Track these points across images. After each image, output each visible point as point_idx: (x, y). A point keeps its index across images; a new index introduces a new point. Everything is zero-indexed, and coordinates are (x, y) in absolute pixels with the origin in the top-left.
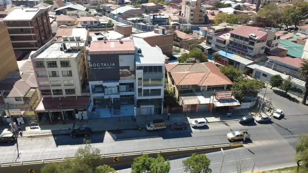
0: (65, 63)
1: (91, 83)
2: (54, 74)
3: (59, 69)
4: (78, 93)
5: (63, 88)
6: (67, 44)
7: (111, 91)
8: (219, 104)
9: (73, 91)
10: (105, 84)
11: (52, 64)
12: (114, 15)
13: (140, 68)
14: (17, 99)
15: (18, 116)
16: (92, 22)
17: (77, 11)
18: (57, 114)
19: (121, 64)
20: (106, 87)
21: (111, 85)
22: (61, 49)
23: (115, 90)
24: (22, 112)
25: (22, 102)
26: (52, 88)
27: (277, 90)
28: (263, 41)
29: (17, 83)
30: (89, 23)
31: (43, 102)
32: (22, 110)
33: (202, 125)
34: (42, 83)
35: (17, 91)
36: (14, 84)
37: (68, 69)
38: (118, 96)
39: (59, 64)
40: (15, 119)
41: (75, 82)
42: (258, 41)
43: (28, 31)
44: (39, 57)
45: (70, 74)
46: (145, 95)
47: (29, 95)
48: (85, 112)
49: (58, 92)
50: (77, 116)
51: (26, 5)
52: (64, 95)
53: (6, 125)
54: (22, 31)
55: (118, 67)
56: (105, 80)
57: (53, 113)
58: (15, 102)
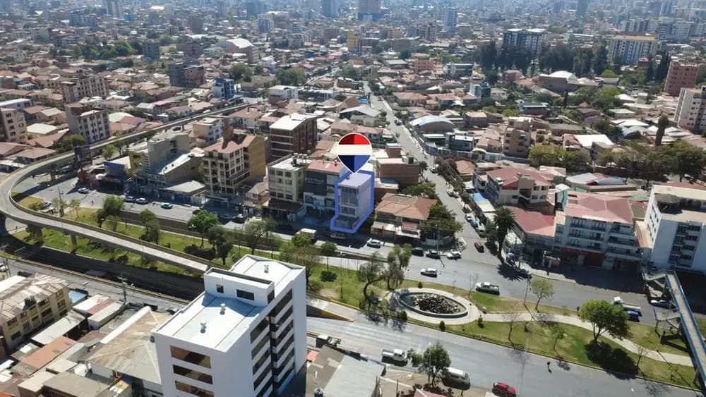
0: (288, 174)
1: (305, 193)
2: (280, 181)
3: (284, 178)
4: (294, 199)
5: (285, 194)
6: (298, 160)
7: (319, 203)
9: (290, 197)
10: (314, 196)
11: (280, 173)
12: (411, 127)
13: (340, 187)
14: (254, 195)
17: (363, 116)
18: (275, 212)
19: (328, 182)
20: (315, 199)
21: (320, 198)
22: (292, 163)
23: (322, 203)
24: (254, 205)
25: (257, 198)
26: (277, 192)
29: (258, 184)
31: (270, 202)
32: (254, 203)
33: (375, 244)
34: (272, 187)
35: (256, 190)
36: (255, 184)
37: (290, 179)
38: (323, 209)
39: (284, 174)
40: (248, 208)
41: (293, 189)
43: (287, 140)
44: (274, 166)
45: (291, 183)
46: (342, 212)
47: (262, 194)
49: (281, 196)
50: (288, 216)
52: (285, 199)
53: (241, 211)
54: (283, 140)
55: (325, 185)
56: (316, 193)
57: (274, 211)
58: (252, 198)
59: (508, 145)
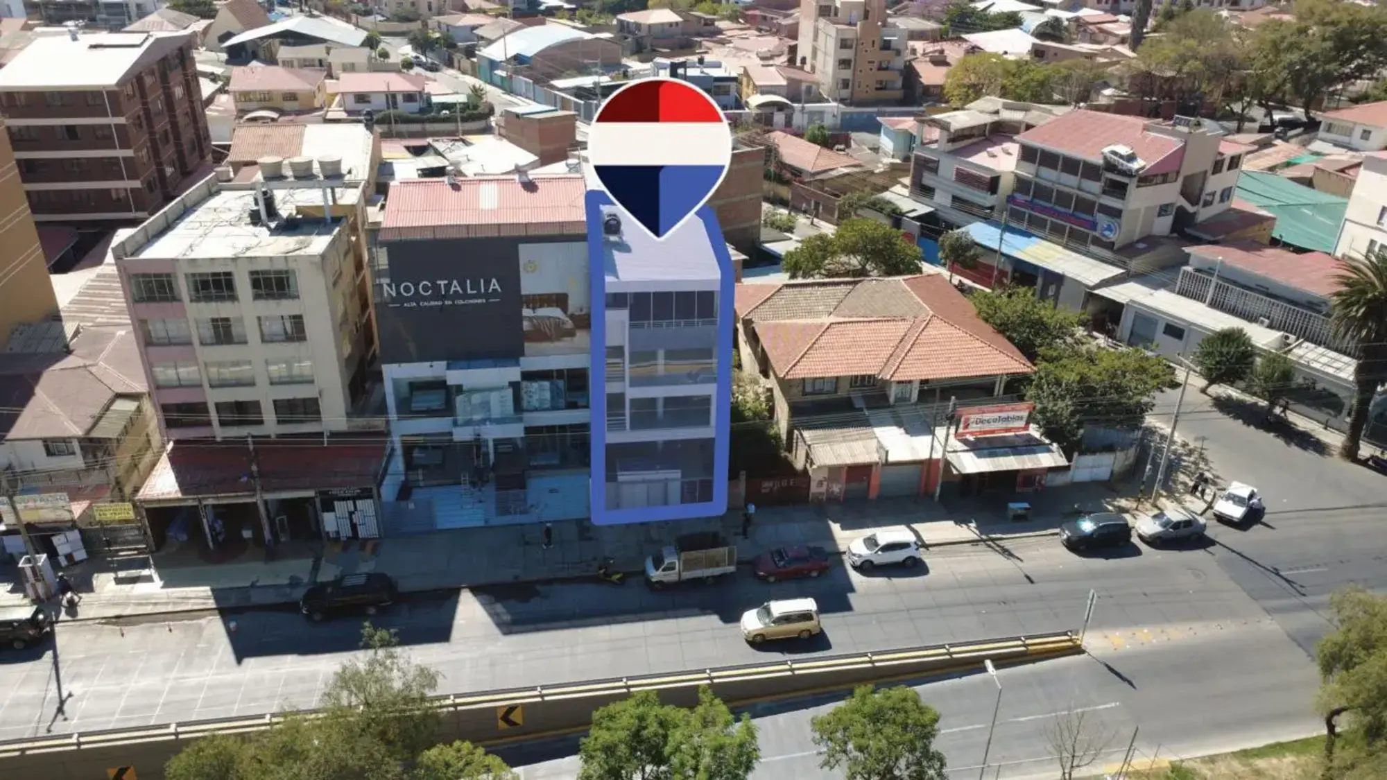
0: (272, 282)
1: (394, 373)
2: (223, 332)
3: (246, 309)
4: (335, 415)
5: (266, 396)
6: (279, 195)
7: (486, 405)
8: (971, 464)
9: (310, 408)
10: (454, 377)
11: (214, 284)
12: (493, 65)
13: (618, 300)
14: (53, 446)
15: (58, 528)
16: (391, 97)
17: (322, 47)
18: (234, 516)
19: (529, 285)
20: (459, 389)
22: (255, 219)
23: (501, 403)
24: (78, 509)
25: (77, 462)
26: (213, 397)
27: (1229, 398)
28: (1165, 178)
29: (51, 375)
30: (379, 103)
31: (174, 460)
32: (75, 495)
33: (899, 556)
34: (166, 374)
35: (52, 410)
36: (36, 377)
37: (287, 307)
38: (515, 431)
39: (243, 286)
40: (42, 536)
42: (1145, 179)
43: (100, 137)
44: (150, 253)
45: (296, 330)
46: (637, 423)
47: (109, 429)
48: (366, 506)
49: (243, 412)
50: (330, 522)
51: (93, 19)
52: (271, 426)
54: (72, 136)
55: (514, 298)
56: (457, 358)
58: (45, 463)
59: (847, 74)
